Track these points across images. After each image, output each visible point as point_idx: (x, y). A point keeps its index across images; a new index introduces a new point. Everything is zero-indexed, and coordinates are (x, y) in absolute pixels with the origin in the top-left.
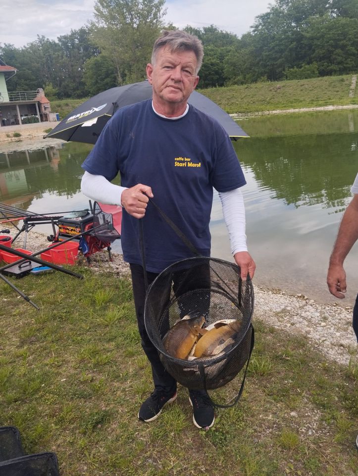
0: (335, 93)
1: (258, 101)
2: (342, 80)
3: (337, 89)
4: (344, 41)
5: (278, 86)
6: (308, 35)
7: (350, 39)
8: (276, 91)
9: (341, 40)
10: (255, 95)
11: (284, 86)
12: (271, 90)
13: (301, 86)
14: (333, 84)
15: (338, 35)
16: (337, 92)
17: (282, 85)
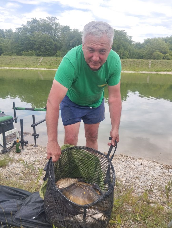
0: (33, 63)
1: (4, 63)
2: (38, 59)
3: (35, 62)
4: (45, 44)
5: (13, 58)
6: (32, 39)
7: (47, 43)
8: (12, 60)
9: (43, 43)
10: (4, 60)
11: (16, 58)
12: (10, 59)
13: (23, 59)
14: (34, 60)
15: (42, 41)
16: (34, 63)
17: (15, 58)
